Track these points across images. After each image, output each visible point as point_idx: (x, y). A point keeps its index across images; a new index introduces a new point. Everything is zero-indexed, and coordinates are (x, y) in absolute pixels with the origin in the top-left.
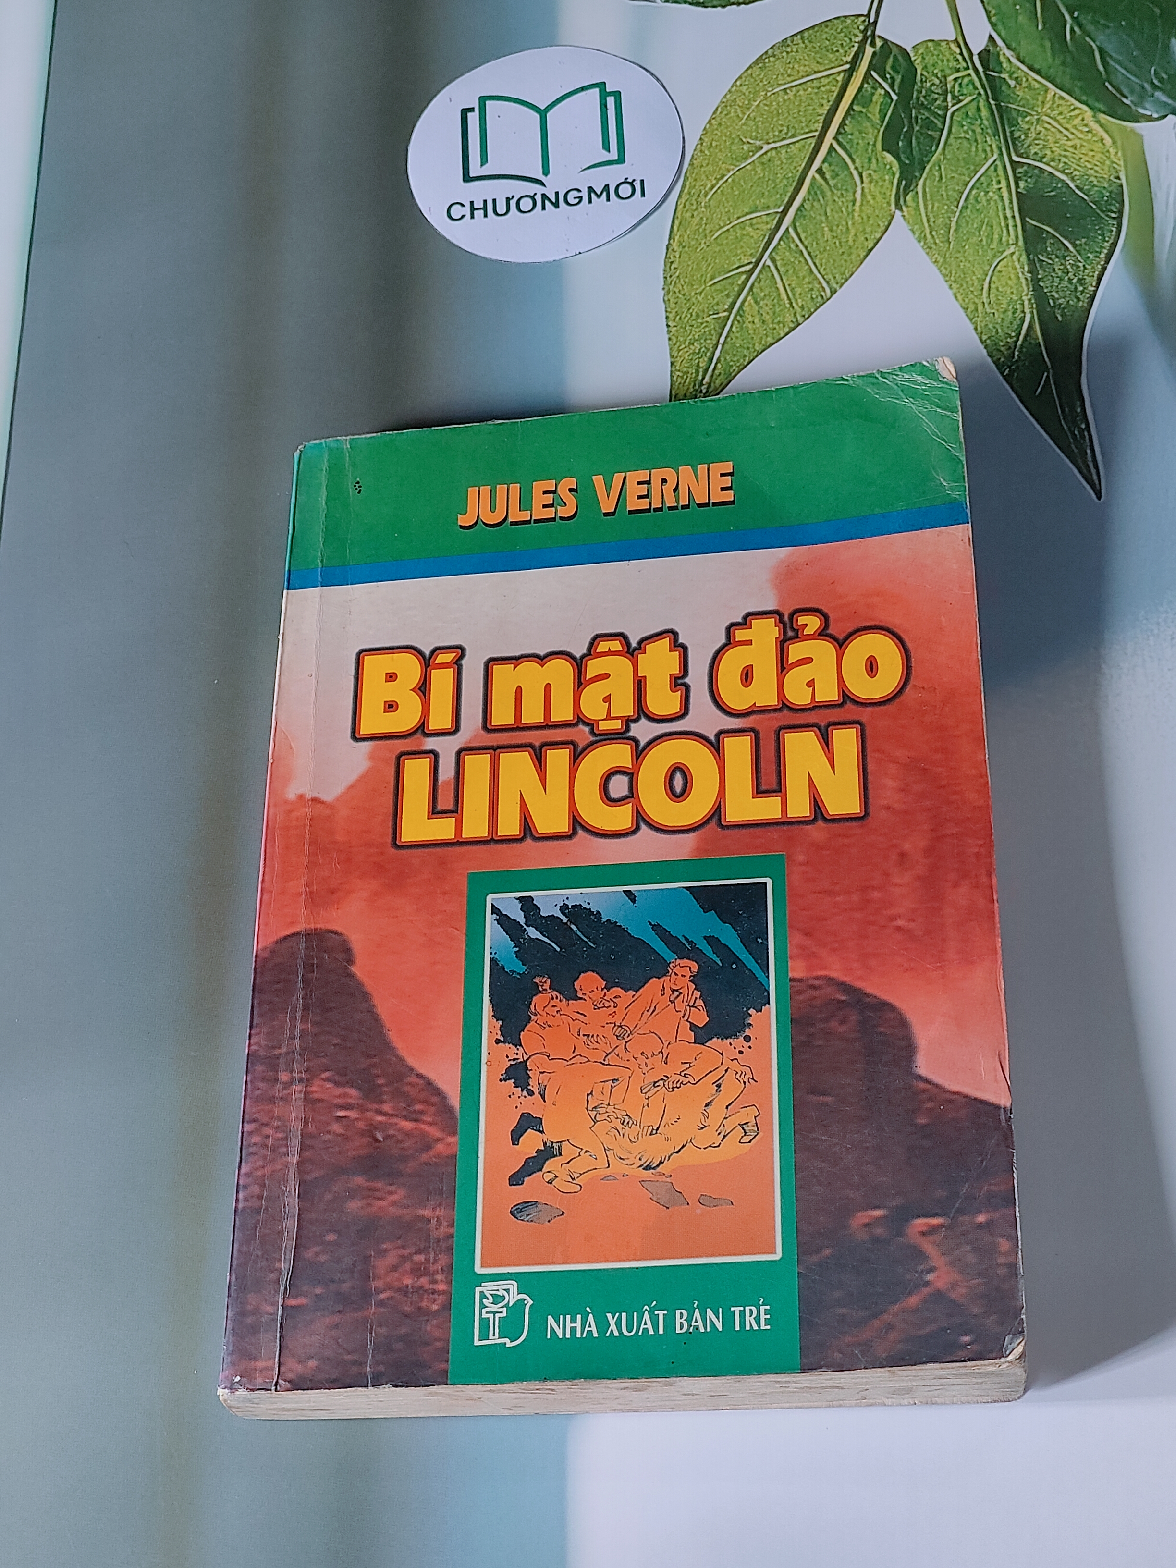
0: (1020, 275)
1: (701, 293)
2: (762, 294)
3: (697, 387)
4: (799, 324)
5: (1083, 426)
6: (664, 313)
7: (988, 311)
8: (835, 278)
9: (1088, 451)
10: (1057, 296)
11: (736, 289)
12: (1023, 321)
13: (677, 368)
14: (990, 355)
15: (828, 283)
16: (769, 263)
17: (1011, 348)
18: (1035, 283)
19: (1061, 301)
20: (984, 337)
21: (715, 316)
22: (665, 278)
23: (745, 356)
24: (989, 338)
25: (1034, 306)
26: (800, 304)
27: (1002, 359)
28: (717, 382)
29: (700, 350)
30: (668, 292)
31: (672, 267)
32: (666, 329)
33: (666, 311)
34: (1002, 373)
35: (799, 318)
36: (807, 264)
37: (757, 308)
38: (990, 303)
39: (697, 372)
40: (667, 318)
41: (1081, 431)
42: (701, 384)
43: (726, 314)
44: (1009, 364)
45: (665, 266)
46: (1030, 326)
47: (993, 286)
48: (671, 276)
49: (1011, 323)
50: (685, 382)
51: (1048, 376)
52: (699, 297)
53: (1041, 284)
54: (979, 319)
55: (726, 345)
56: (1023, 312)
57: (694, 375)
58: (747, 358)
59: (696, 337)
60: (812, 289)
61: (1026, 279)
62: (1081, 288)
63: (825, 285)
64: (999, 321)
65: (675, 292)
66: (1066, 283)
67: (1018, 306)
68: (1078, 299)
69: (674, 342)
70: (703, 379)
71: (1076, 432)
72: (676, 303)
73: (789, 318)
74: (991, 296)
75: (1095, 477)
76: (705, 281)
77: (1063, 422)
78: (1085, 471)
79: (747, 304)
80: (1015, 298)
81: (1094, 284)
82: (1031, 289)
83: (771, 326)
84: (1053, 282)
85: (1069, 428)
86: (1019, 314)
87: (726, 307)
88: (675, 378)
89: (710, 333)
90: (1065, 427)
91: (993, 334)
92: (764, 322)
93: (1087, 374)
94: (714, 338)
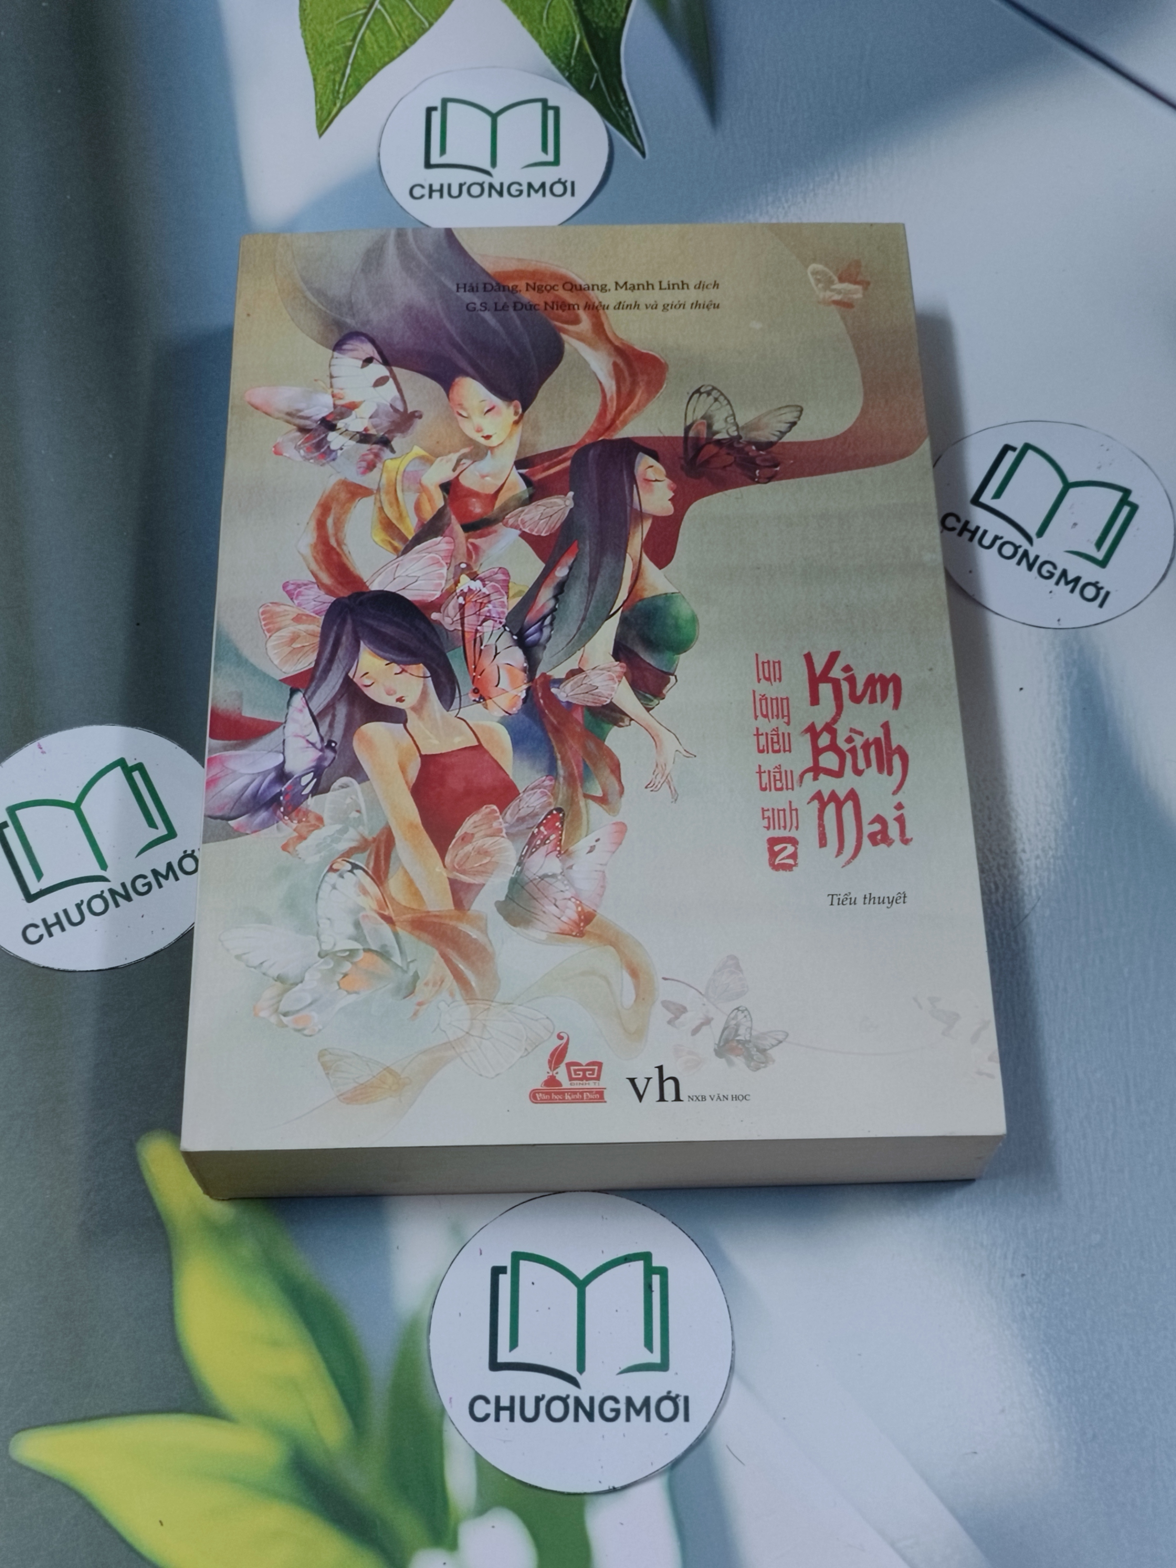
0: (569, 8)
1: (329, 30)
2: (377, 29)
3: (335, 94)
4: (406, 48)
5: (627, 109)
6: (303, 46)
7: (548, 32)
8: (430, 14)
9: (633, 126)
10: (596, 20)
11: (357, 26)
12: (574, 39)
13: (319, 81)
14: (554, 63)
15: (426, 18)
16: (380, 7)
17: (568, 57)
18: (580, 13)
19: (602, 24)
20: (548, 51)
21: (344, 45)
22: (301, 21)
23: (369, 72)
24: (552, 51)
25: (582, 28)
26: (406, 33)
27: (563, 66)
28: (351, 91)
29: (334, 70)
30: (304, 30)
31: (307, 12)
32: (305, 56)
33: (305, 43)
34: (564, 75)
35: (407, 43)
36: (408, 6)
37: (373, 38)
38: (549, 28)
39: (334, 85)
40: (306, 48)
41: (626, 113)
42: (338, 92)
43: (349, 44)
44: (568, 68)
45: (300, 11)
46: (581, 44)
47: (550, 16)
48: (305, 19)
49: (566, 41)
50: (325, 93)
51: (597, 78)
52: (330, 33)
53: (586, 13)
54: (543, 39)
55: (355, 66)
56: (574, 32)
57: (332, 87)
58: (371, 74)
59: (330, 59)
60: (414, 24)
61: (574, 11)
62: (614, 15)
63: (423, 19)
64: (557, 39)
65: (309, 30)
66: (603, 12)
67: (570, 29)
68: (613, 22)
69: (314, 63)
70: (339, 88)
71: (623, 113)
72: (312, 37)
73: (399, 44)
74: (551, 25)
75: (639, 143)
76: (332, 22)
77: (612, 108)
78: (631, 139)
79: (366, 36)
80: (567, 23)
81: (624, 10)
82: (578, 16)
83: (386, 50)
84: (593, 11)
85: (617, 111)
86: (571, 34)
87: (351, 38)
88: (318, 89)
89: (340, 57)
90: (614, 110)
91: (554, 48)
92: (381, 48)
93: (627, 74)
94: (344, 60)
